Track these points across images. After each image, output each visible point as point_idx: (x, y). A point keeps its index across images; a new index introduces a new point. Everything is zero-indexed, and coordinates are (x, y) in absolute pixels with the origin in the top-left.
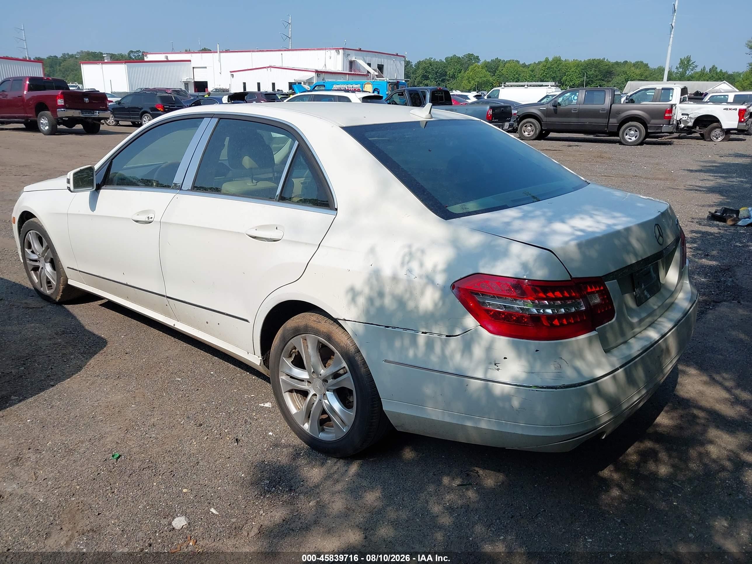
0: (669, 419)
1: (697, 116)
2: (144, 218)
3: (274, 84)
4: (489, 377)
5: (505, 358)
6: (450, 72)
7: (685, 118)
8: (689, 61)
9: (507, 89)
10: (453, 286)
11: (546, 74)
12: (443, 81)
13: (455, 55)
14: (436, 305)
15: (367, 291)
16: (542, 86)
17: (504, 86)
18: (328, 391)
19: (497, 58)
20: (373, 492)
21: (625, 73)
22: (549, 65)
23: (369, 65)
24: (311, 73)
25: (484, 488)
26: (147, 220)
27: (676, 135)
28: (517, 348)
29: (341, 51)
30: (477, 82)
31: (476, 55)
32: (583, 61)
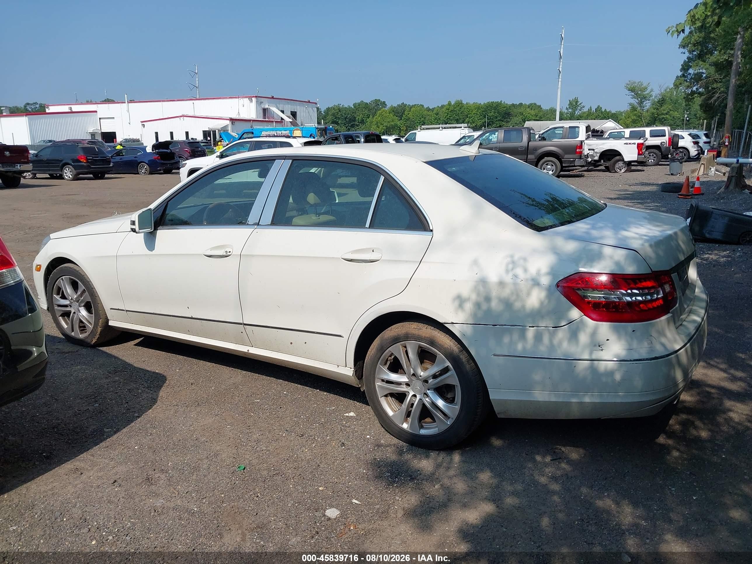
0: (690, 396)
1: (601, 151)
2: (221, 252)
3: (187, 133)
4: (594, 357)
5: (608, 340)
6: (359, 118)
7: (591, 153)
8: (577, 102)
9: (423, 131)
10: (558, 285)
11: (450, 117)
12: (353, 126)
13: (363, 101)
14: (542, 303)
15: (474, 297)
16: (456, 128)
17: (420, 129)
18: (429, 390)
19: (403, 103)
20: (483, 472)
21: (522, 114)
22: (452, 108)
23: (283, 112)
24: (225, 121)
25: (572, 460)
26: (225, 254)
27: (586, 168)
28: (616, 331)
29: (254, 99)
30: (386, 126)
31: (382, 100)
32: (482, 103)
